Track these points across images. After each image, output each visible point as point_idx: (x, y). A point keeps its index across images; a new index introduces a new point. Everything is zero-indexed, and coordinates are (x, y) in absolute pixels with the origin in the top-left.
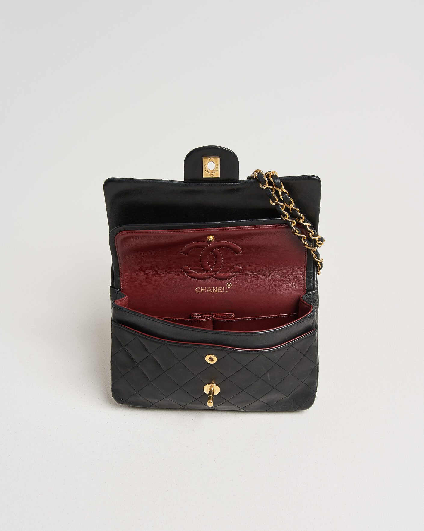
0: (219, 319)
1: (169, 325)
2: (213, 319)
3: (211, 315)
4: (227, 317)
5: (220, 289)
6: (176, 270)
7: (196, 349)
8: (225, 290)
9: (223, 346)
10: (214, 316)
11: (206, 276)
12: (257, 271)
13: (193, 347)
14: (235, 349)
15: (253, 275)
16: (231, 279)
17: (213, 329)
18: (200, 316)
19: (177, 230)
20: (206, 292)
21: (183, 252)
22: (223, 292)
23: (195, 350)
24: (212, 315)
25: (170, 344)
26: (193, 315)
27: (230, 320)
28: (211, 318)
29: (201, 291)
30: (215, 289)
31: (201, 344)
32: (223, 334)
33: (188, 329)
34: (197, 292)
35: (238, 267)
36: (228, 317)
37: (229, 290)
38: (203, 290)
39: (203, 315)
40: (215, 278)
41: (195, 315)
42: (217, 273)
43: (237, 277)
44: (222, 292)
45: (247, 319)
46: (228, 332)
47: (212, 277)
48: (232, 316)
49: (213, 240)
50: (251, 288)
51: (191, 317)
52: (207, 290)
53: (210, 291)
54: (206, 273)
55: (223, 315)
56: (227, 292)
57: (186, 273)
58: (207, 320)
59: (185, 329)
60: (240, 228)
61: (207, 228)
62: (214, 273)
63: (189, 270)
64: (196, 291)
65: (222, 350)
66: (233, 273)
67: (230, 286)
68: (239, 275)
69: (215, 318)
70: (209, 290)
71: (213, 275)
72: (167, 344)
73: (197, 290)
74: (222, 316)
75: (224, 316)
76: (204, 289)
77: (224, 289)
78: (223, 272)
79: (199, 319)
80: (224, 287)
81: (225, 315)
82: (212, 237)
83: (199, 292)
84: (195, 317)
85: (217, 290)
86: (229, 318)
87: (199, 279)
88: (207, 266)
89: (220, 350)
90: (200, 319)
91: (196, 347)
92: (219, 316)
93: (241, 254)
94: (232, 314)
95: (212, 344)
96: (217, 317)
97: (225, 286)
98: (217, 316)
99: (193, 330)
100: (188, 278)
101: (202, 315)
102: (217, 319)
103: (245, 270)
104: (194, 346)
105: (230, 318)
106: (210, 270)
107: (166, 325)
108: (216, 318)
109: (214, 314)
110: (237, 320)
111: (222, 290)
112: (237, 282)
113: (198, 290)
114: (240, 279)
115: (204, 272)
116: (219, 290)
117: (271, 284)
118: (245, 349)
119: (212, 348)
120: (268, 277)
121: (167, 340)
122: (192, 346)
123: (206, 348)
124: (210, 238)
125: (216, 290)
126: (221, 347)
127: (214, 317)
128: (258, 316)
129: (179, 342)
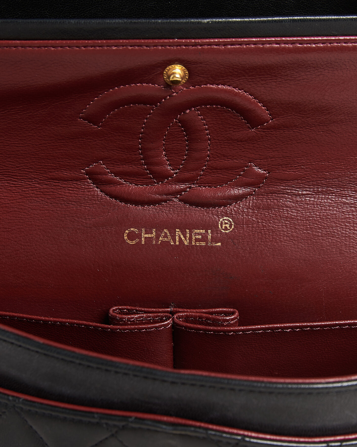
0: (192, 325)
1: (28, 346)
2: (175, 325)
3: (167, 312)
4: (215, 323)
5: (199, 234)
6: (66, 174)
7: (116, 432)
8: (214, 240)
9: (206, 425)
10: (179, 317)
11: (156, 193)
12: (315, 183)
13: (106, 424)
14: (248, 436)
15: (299, 195)
16: (233, 207)
17: (175, 367)
18: (135, 314)
19: (69, 42)
20: (156, 244)
21: (91, 119)
22: (207, 243)
23: (113, 435)
24: (173, 313)
25: (32, 409)
26: (113, 310)
27: (225, 331)
28: (168, 324)
29: (141, 241)
30: (182, 236)
31: (134, 415)
32: (210, 387)
33: (92, 365)
34: (128, 241)
35: (256, 169)
36: (219, 320)
37: (224, 239)
38: (147, 236)
39: (146, 312)
40: (185, 201)
41: (121, 312)
42: (190, 188)
43: (251, 201)
44: (203, 244)
45: (278, 328)
46: (229, 379)
47: (175, 200)
48: (232, 319)
49: (182, 78)
50: (292, 236)
51: (108, 319)
52: (158, 237)
53: (169, 242)
54: (159, 186)
55: (204, 315)
56: (219, 244)
57: (98, 182)
58: (156, 327)
59: (80, 364)
60: (270, 43)
61: (166, 38)
62: (183, 186)
63: (106, 173)
64: (126, 238)
65: (204, 438)
66: (241, 187)
67: (231, 226)
68: (257, 195)
69: (180, 322)
70: (166, 236)
71: (179, 192)
72: (22, 409)
73: (128, 235)
74: (200, 317)
75: (208, 319)
76: (150, 236)
77: (209, 237)
78: (210, 184)
79: (133, 323)
80: (209, 231)
81: (212, 313)
82: (182, 70)
83: (134, 242)
84: (121, 319)
85: (190, 239)
86: (223, 326)
87: (137, 203)
88: (161, 163)
89: (198, 438)
90: (136, 324)
91: (115, 426)
92: (192, 316)
93: (268, 128)
94: (233, 313)
95: (171, 415)
96: (187, 319)
97: (214, 226)
98: (186, 315)
99: (109, 368)
100: (102, 199)
101: (141, 311)
102: (186, 327)
103: (278, 179)
104: (111, 423)
105: (227, 326)
106: (171, 176)
107: (20, 346)
108: (185, 324)
109: (178, 309)
110: (249, 330)
111: (204, 238)
112: (251, 216)
113: (132, 236)
114: (259, 208)
115: (152, 183)
116: (197, 240)
117: (353, 226)
118: (283, 438)
119: (169, 429)
120: (345, 203)
121: (23, 397)
122: (104, 421)
123: (149, 430)
124: (174, 73)
125: (185, 237)
126: (200, 427)
127: (176, 320)
128: (312, 322)
129: (62, 405)
